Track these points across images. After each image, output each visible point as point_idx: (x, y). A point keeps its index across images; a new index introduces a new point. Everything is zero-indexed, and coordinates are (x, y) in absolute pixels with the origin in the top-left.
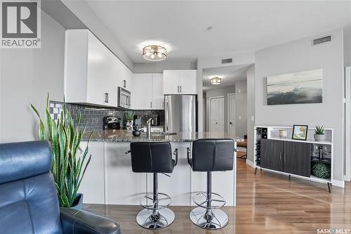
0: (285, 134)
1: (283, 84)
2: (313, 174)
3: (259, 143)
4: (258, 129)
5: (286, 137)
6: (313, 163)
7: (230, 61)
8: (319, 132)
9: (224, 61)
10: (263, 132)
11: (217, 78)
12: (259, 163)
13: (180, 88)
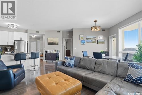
0: (51, 52)
1: (51, 40)
2: (56, 60)
3: (46, 54)
4: (45, 51)
5: (52, 52)
6: (56, 58)
7: (38, 32)
8: (57, 51)
9: (36, 32)
10: (46, 52)
11: (34, 36)
12: (46, 60)
13: (21, 38)
